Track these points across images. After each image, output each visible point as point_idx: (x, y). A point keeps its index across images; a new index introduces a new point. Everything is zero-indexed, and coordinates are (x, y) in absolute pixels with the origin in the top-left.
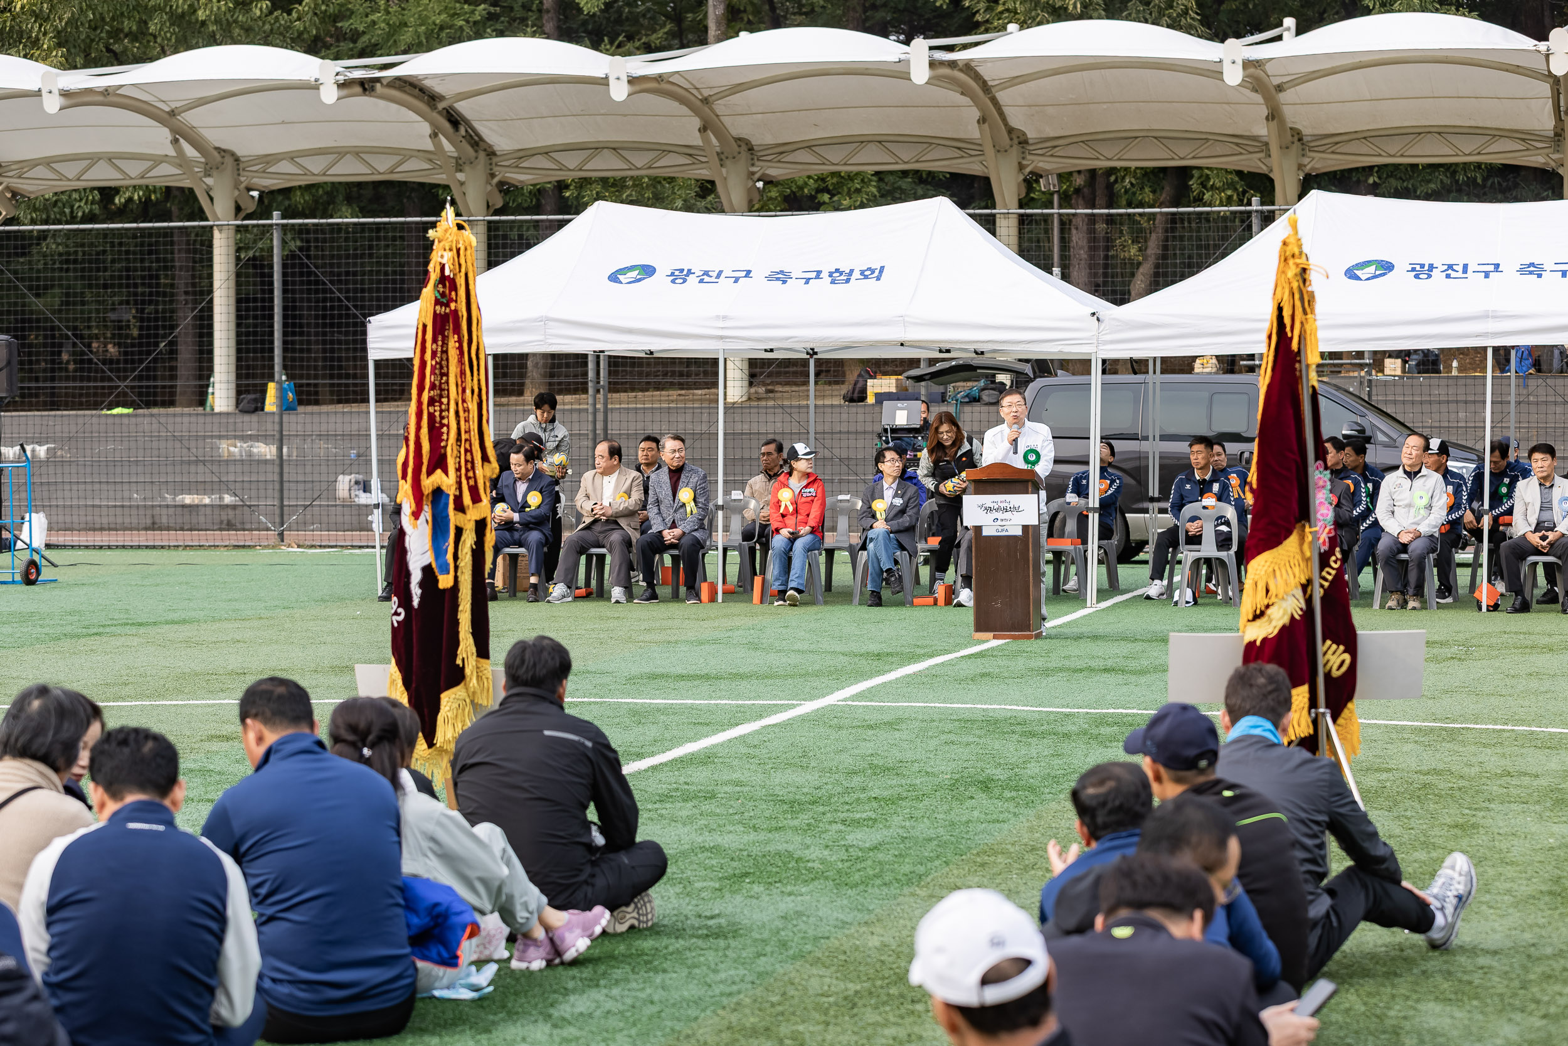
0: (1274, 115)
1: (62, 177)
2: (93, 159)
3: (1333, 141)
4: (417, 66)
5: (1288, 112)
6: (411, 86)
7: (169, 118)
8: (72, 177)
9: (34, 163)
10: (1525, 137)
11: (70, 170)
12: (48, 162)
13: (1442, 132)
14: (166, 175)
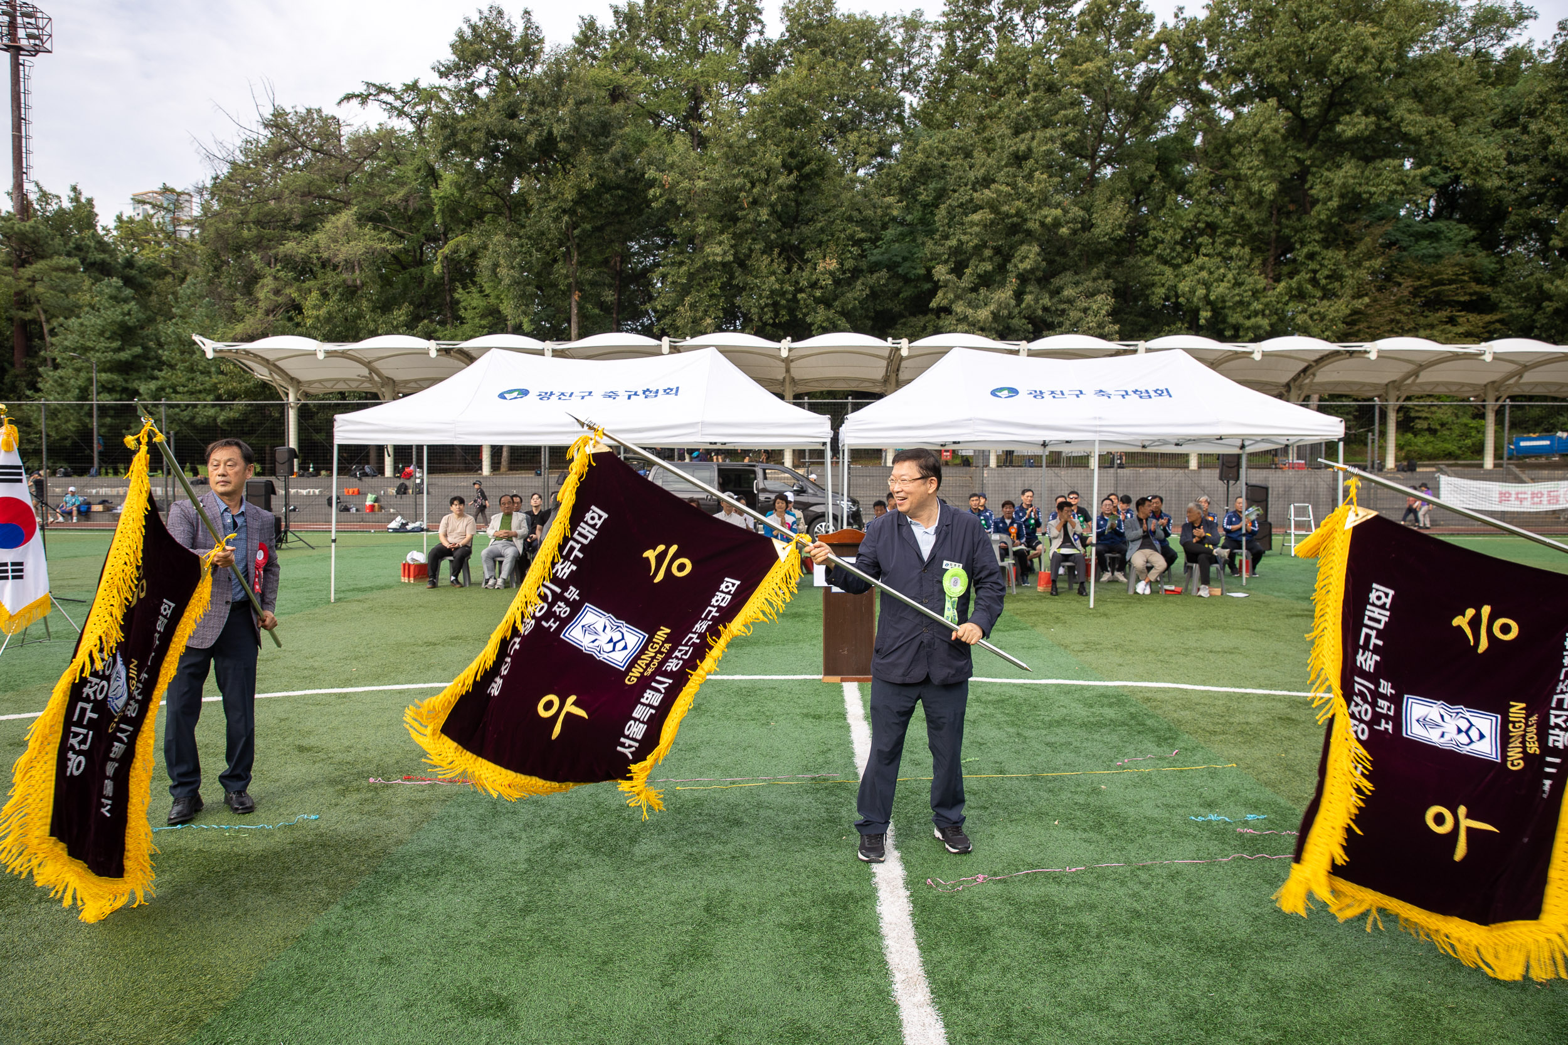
0: (788, 371)
1: (325, 387)
2: (338, 380)
3: (806, 381)
4: (465, 345)
5: (792, 370)
6: (461, 351)
7: (368, 364)
8: (329, 387)
9: (315, 382)
10: (873, 381)
11: (329, 385)
12: (320, 381)
13: (844, 379)
14: (367, 387)
